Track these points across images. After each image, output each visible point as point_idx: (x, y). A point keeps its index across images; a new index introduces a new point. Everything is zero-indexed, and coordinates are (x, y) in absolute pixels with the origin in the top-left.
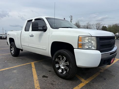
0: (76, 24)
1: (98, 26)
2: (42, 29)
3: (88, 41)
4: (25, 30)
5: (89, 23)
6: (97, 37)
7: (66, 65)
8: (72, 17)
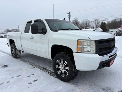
0: (75, 20)
1: (97, 22)
2: (42, 32)
3: (87, 45)
4: (25, 32)
5: (88, 20)
6: (96, 41)
7: (66, 69)
8: (70, 13)
